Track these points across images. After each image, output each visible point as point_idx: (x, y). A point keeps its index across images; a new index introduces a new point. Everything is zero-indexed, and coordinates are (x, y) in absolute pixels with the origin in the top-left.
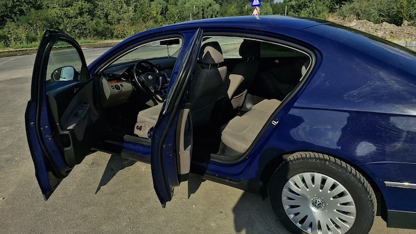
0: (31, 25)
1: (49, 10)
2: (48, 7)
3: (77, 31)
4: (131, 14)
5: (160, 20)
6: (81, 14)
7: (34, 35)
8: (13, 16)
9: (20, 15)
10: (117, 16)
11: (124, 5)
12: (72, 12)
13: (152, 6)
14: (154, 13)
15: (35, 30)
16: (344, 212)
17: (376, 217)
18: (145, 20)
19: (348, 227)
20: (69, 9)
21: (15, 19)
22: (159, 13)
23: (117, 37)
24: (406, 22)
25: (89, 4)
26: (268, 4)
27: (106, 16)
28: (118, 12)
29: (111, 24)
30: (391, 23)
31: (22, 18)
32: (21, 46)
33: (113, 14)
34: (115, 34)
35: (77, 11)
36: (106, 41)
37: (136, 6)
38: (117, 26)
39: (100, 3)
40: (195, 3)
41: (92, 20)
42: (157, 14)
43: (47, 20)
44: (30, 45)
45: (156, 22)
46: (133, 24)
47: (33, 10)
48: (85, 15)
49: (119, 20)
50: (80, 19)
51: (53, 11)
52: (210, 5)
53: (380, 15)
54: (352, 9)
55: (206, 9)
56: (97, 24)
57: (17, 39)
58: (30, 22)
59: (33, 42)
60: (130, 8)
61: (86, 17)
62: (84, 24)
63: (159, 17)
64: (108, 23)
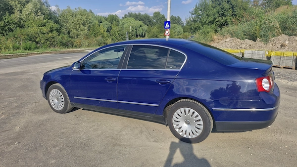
0: (17, 38)
1: (29, 28)
2: (29, 26)
3: (48, 43)
4: (86, 31)
5: (106, 36)
6: (51, 31)
7: (18, 45)
8: (4, 32)
9: (9, 31)
10: (76, 33)
11: (82, 26)
12: (45, 30)
13: (101, 27)
14: (102, 31)
15: (19, 42)
16: (198, 128)
17: (211, 133)
18: (95, 35)
19: (198, 135)
20: (43, 28)
21: (5, 34)
22: (106, 31)
23: (76, 47)
24: (258, 39)
25: (57, 25)
26: (180, 26)
27: (69, 33)
28: (77, 30)
29: (72, 38)
30: (250, 40)
31: (11, 33)
32: (9, 52)
33: (74, 31)
34: (75, 45)
35: (49, 30)
36: (68, 50)
37: (89, 26)
38: (76, 40)
39: (65, 24)
40: (131, 24)
41: (59, 35)
42: (104, 31)
43: (27, 35)
44: (15, 52)
45: (103, 37)
46: (87, 38)
47: (18, 28)
48: (54, 32)
49: (77, 35)
50: (50, 35)
51: (32, 29)
52: (141, 26)
53: (245, 35)
54: (228, 30)
55: (138, 29)
56: (62, 38)
57: (7, 48)
58: (16, 36)
59: (18, 50)
60: (86, 28)
61: (55, 33)
62: (53, 38)
63: (106, 33)
64: (70, 37)
